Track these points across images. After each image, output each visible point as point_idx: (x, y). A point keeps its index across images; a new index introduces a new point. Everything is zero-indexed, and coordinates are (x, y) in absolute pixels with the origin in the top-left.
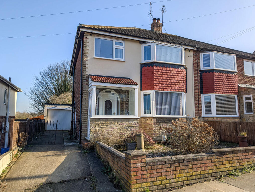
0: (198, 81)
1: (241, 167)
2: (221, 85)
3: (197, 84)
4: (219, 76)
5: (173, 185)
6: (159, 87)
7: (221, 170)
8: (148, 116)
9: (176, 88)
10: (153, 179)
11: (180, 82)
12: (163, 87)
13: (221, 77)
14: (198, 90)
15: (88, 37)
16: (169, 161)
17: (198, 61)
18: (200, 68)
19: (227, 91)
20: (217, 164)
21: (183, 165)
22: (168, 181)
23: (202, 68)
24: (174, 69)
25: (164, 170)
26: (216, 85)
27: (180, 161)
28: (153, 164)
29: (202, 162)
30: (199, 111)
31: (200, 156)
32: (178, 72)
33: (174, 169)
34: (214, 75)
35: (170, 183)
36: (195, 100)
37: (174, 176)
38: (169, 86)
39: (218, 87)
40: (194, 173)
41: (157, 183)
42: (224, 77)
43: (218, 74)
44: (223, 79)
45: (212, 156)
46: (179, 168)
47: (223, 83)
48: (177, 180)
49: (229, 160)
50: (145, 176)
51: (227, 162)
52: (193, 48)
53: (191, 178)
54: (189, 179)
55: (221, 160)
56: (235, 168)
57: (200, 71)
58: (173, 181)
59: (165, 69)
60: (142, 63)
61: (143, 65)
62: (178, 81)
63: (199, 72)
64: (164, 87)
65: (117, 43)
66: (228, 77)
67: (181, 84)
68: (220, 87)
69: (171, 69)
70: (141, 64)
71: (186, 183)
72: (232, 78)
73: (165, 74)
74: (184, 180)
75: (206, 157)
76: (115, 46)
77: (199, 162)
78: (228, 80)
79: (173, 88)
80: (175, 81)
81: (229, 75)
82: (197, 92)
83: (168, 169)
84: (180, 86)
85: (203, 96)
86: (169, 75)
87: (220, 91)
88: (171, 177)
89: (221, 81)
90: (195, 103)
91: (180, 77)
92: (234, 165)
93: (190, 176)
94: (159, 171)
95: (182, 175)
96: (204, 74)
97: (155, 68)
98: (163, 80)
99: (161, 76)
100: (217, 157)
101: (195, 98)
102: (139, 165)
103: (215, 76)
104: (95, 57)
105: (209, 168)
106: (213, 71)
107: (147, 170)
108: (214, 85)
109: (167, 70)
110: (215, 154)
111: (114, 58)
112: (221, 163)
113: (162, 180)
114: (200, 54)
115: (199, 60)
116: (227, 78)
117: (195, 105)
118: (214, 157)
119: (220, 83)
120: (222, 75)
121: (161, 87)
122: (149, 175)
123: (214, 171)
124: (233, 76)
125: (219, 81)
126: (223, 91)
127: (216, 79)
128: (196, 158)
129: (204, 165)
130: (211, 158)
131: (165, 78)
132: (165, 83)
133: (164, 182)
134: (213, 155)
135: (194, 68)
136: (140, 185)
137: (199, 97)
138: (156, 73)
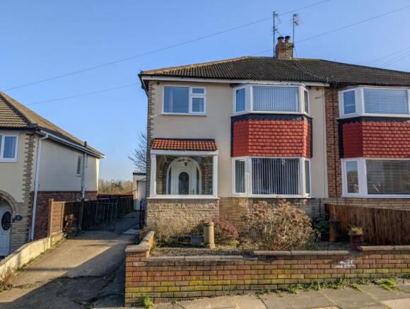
0: (334, 137)
1: (308, 281)
2: (378, 142)
3: (333, 143)
4: (373, 128)
5: (185, 294)
6: (257, 151)
7: (268, 281)
8: (241, 195)
9: (288, 151)
10: (155, 284)
11: (295, 141)
12: (265, 151)
13: (378, 128)
14: (335, 152)
15: (153, 86)
16: (179, 262)
17: (335, 104)
18: (338, 116)
19: (391, 153)
20: (260, 272)
21: (202, 269)
22: (178, 289)
23: (342, 115)
24: (283, 122)
25: (172, 274)
26: (367, 144)
27: (197, 264)
28: (156, 264)
29: (235, 267)
30: (336, 186)
31: (232, 259)
32: (291, 127)
33: (188, 273)
34: (362, 126)
35: (180, 291)
36: (328, 170)
37: (187, 283)
38: (276, 148)
39: (371, 145)
40: (219, 282)
41: (161, 289)
42: (383, 128)
43: (370, 124)
44: (381, 132)
45: (253, 261)
46: (196, 273)
47: (381, 139)
48: (191, 288)
49: (284, 269)
50: (144, 279)
51: (280, 271)
52: (323, 85)
53: (214, 288)
54: (210, 289)
55: (267, 267)
56: (296, 281)
57: (338, 120)
58: (185, 288)
59: (269, 122)
60: (234, 115)
61: (234, 119)
62: (290, 141)
63: (335, 122)
64: (267, 151)
65: (195, 91)
66: (392, 128)
67: (298, 145)
68: (375, 146)
69: (279, 122)
70: (232, 118)
71: (206, 293)
72: (402, 129)
73: (267, 130)
74: (203, 289)
75: (242, 262)
76: (192, 96)
77: (230, 267)
78: (392, 134)
79: (283, 151)
80: (286, 141)
81: (395, 125)
82: (333, 156)
83: (178, 273)
84: (295, 148)
85: (344, 162)
86: (275, 132)
87: (376, 153)
88: (182, 283)
89: (378, 135)
90: (328, 174)
91: (296, 134)
92: (293, 276)
93: (213, 285)
94: (164, 274)
95: (201, 282)
96: (345, 126)
97: (250, 123)
98: (265, 140)
99: (260, 133)
100: (261, 262)
101: (328, 167)
102: (136, 264)
103: (364, 128)
104: (163, 113)
105: (246, 277)
106: (360, 119)
107: (147, 271)
108: (362, 143)
109: (271, 124)
110: (257, 258)
111: (191, 112)
112: (269, 272)
113: (168, 286)
114: (339, 92)
115: (337, 102)
116: (391, 130)
117: (329, 177)
118: (255, 262)
119: (375, 139)
120: (380, 124)
121: (261, 151)
122: (149, 279)
123: (256, 282)
124: (404, 125)
125: (373, 135)
126: (380, 153)
127: (366, 133)
128: (224, 262)
129: (238, 272)
130: (251, 263)
131: (268, 137)
132: (269, 144)
133: (170, 289)
134: (253, 259)
135: (326, 116)
136: (137, 289)
137: (337, 164)
138: (252, 130)
